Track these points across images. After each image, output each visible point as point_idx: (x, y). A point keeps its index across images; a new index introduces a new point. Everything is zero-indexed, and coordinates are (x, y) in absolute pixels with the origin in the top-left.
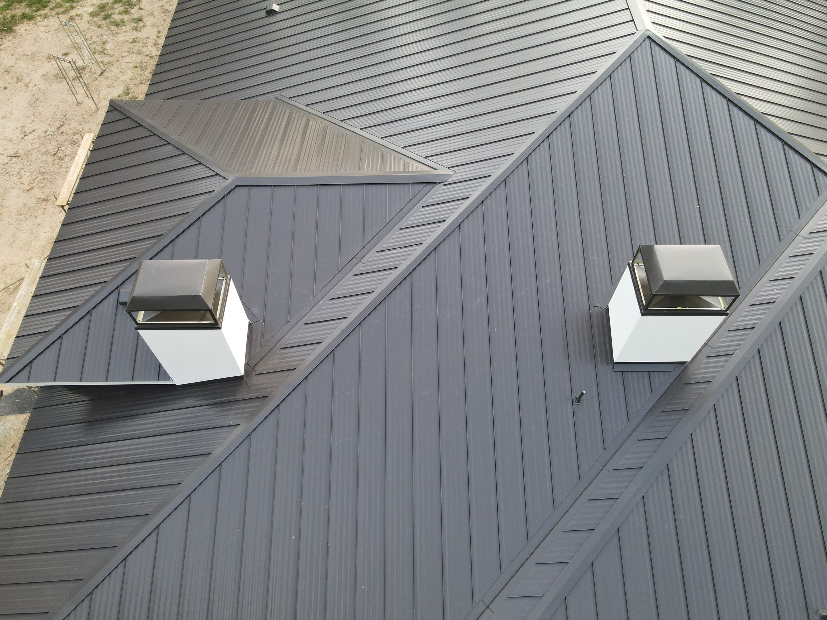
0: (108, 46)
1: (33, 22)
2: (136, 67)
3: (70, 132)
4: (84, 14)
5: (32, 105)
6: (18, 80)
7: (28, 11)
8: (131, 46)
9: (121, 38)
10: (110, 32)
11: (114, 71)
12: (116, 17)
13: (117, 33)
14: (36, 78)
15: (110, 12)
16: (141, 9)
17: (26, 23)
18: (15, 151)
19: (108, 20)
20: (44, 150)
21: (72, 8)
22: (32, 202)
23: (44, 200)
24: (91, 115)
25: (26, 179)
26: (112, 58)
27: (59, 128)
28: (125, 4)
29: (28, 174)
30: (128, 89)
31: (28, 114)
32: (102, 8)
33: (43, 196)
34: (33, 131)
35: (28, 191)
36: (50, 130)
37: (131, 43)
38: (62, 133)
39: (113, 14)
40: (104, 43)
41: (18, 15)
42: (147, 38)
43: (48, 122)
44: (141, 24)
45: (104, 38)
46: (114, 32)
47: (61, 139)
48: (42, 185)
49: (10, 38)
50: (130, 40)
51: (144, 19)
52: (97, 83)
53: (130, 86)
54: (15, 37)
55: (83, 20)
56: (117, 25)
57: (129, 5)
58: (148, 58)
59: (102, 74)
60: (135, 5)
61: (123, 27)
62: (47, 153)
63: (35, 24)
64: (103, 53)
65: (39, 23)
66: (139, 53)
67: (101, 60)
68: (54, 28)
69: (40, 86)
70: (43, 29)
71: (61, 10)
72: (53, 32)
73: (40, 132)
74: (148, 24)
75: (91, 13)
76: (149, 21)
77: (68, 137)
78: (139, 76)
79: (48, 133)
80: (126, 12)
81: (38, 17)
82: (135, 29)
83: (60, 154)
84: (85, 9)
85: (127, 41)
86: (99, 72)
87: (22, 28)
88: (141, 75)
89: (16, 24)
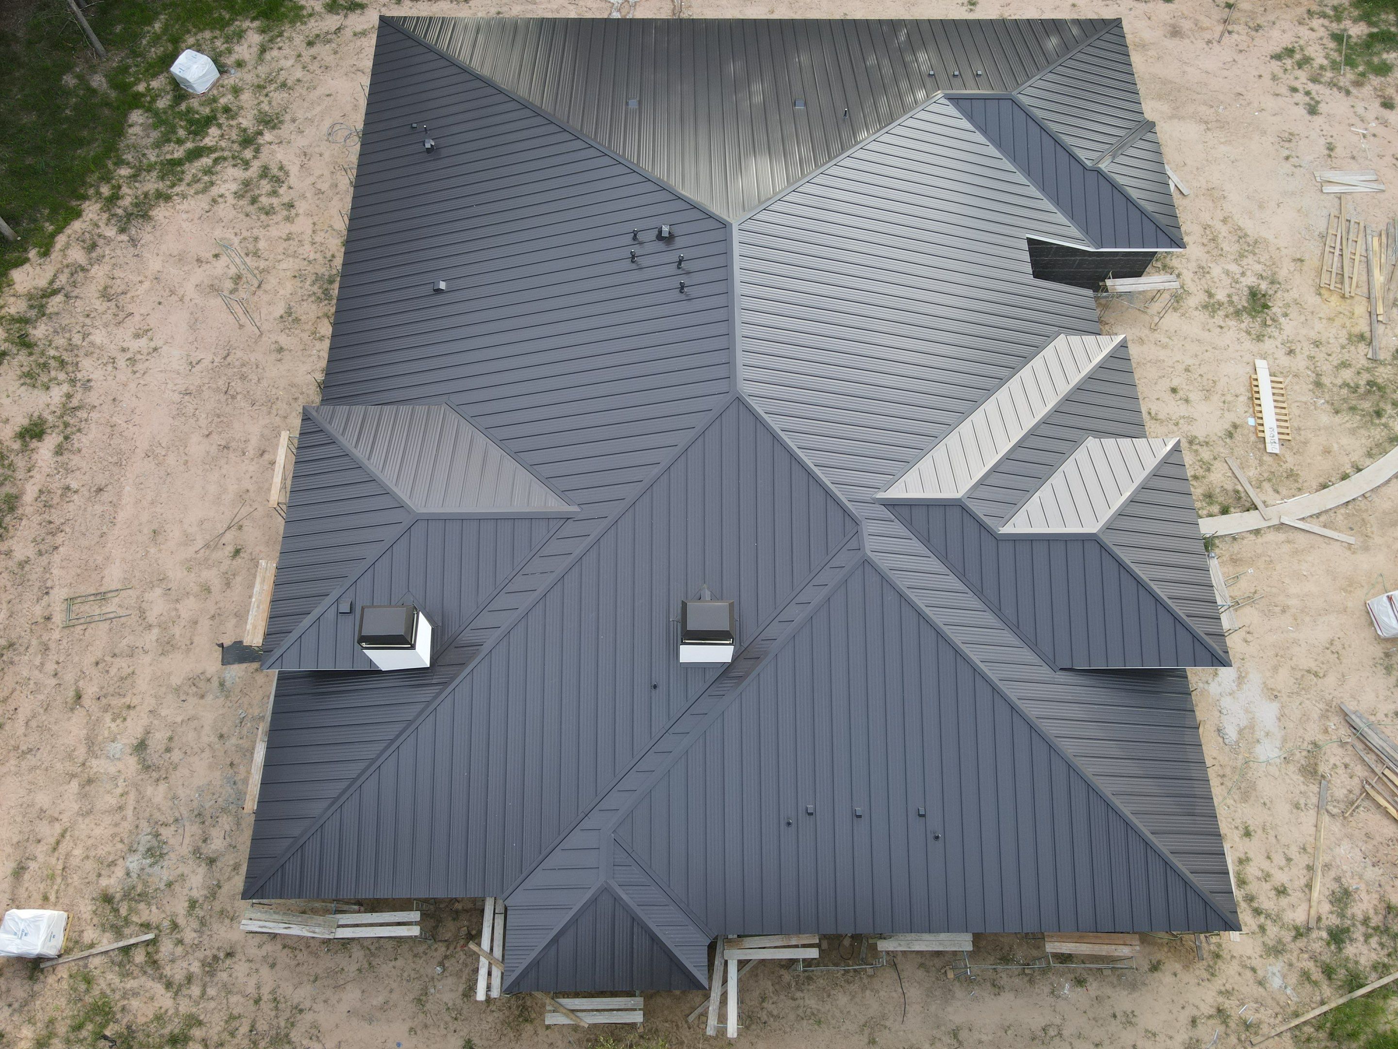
0: (262, 244)
1: (171, 204)
2: (295, 277)
3: (237, 363)
4: (227, 194)
5: (193, 326)
6: (172, 293)
7: (161, 185)
8: (285, 244)
9: (274, 232)
10: (260, 224)
11: (272, 282)
12: (264, 200)
13: (268, 226)
14: (189, 289)
15: (257, 192)
16: (290, 188)
17: (162, 205)
18: (185, 386)
19: (256, 206)
20: (214, 386)
21: (212, 184)
22: (214, 449)
23: (225, 447)
24: (256, 342)
25: (203, 422)
26: (267, 263)
27: (225, 358)
28: (271, 180)
29: (204, 416)
30: (290, 308)
31: (191, 339)
32: (247, 186)
33: (223, 443)
34: (199, 361)
35: (207, 436)
36: (216, 360)
37: (285, 240)
38: (229, 364)
39: (260, 195)
40: (256, 239)
41: (151, 192)
42: (302, 233)
43: (213, 350)
44: (293, 212)
45: (256, 232)
46: (265, 224)
47: (230, 372)
48: (220, 430)
49: (149, 229)
50: (284, 237)
51: (295, 203)
52: (256, 298)
53: (292, 304)
54: (154, 227)
55: (228, 204)
56: (267, 214)
57: (276, 181)
58: (306, 263)
59: (259, 287)
60: (283, 182)
61: (274, 217)
62: (218, 390)
63: (173, 207)
64: (256, 254)
65: (178, 207)
66: (295, 255)
67: (256, 264)
68: (197, 216)
69: (197, 301)
70: (184, 216)
71: (200, 186)
72: (196, 221)
73: (206, 363)
74: (301, 211)
75: (235, 193)
76: (302, 207)
77: (235, 370)
78: (299, 290)
79: (215, 364)
80: (274, 193)
81: (175, 197)
82: (287, 219)
83: (231, 392)
84: (227, 186)
85: (280, 238)
86: (256, 284)
87: (160, 213)
88: (301, 288)
89: (151, 207)
